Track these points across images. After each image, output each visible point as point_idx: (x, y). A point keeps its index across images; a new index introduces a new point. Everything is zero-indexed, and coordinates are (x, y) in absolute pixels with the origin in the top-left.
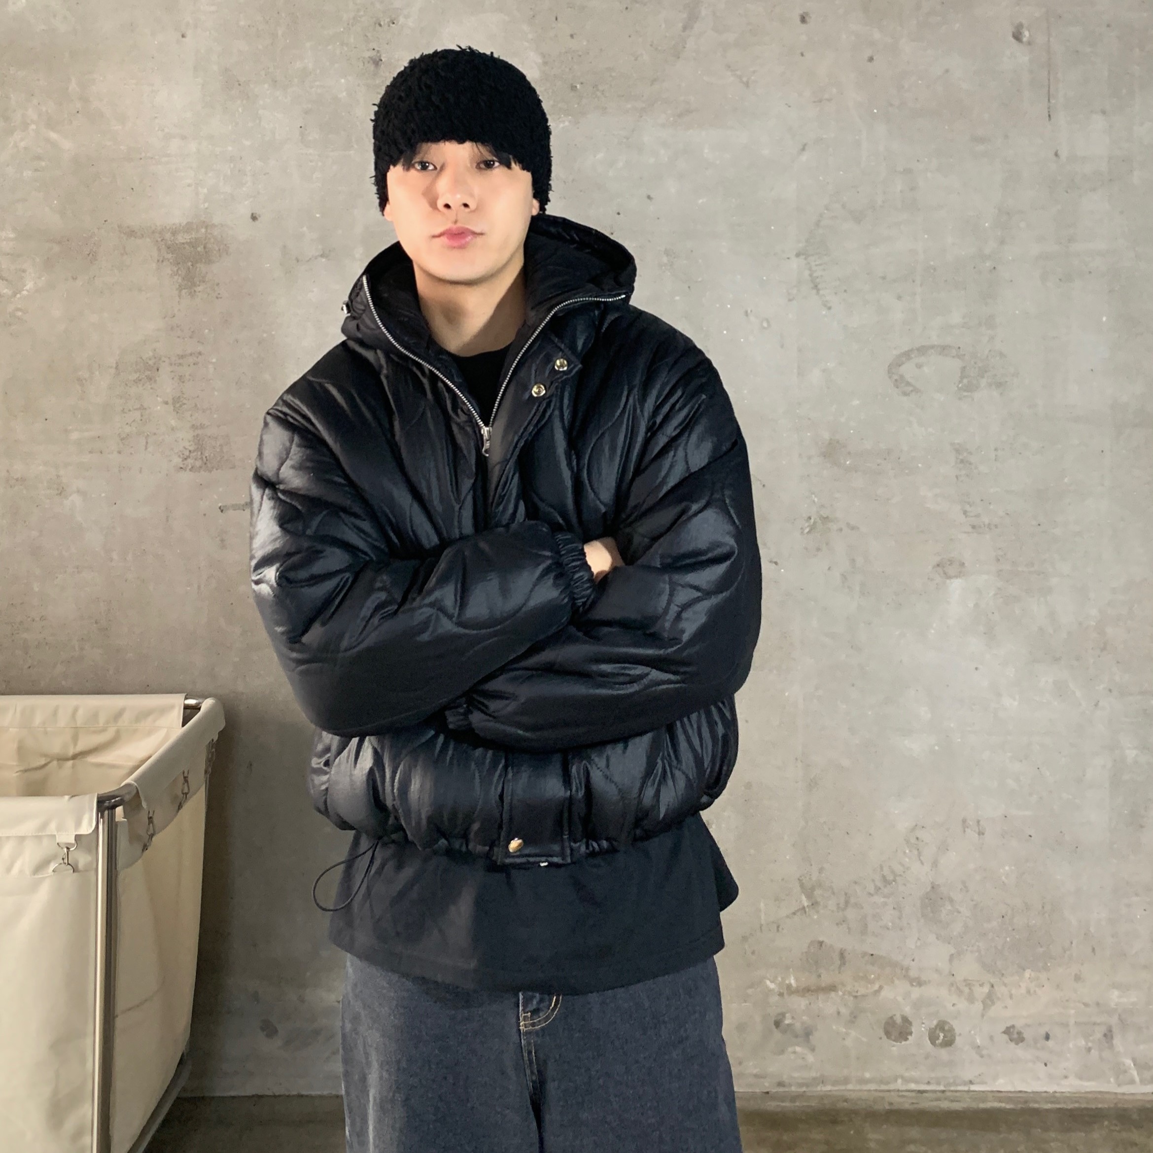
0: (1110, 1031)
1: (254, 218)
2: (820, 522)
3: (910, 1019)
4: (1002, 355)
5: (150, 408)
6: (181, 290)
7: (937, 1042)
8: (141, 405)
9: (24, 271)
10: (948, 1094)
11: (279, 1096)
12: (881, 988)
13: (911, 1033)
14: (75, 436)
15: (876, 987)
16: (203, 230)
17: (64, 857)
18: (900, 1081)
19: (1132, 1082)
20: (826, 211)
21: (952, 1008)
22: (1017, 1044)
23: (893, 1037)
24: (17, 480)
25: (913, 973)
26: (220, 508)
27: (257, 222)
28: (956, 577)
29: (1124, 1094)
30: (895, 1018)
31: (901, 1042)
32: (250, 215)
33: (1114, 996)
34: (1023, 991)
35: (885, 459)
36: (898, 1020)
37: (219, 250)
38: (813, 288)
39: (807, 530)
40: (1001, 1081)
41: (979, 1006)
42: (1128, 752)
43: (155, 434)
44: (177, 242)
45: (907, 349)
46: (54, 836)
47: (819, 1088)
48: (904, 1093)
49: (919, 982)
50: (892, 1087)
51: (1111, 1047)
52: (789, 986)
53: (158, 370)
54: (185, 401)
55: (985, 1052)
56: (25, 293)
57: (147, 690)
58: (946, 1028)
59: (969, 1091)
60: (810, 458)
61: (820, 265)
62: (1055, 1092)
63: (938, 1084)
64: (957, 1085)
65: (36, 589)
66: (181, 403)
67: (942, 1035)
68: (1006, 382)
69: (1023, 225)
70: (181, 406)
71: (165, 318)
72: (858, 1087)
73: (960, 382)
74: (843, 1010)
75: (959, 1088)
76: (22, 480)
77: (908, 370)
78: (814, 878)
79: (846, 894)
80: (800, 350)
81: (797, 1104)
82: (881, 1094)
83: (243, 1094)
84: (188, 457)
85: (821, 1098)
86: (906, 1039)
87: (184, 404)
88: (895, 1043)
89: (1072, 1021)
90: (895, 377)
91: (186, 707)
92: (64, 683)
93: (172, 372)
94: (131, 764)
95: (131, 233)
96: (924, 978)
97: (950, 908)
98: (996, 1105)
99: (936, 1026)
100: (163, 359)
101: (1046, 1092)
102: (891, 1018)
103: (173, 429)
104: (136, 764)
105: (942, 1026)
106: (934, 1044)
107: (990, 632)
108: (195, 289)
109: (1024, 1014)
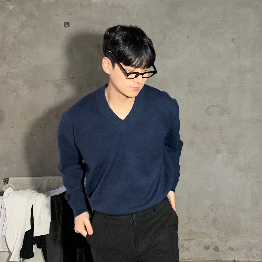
0: (251, 248)
2: (191, 142)
3: (210, 246)
4: (229, 107)
8: (49, 117)
9: (25, 89)
10: (217, 261)
14: (35, 124)
15: (203, 239)
16: (62, 80)
18: (207, 259)
19: (256, 259)
20: (193, 77)
21: (218, 243)
22: (232, 251)
23: (206, 249)
25: (210, 236)
27: (74, 79)
28: (219, 153)
29: (254, 261)
32: (72, 77)
33: (252, 241)
34: (233, 240)
35: (205, 129)
37: (66, 85)
38: (190, 93)
39: (188, 143)
40: (228, 258)
41: (224, 243)
42: (255, 190)
43: (52, 123)
44: (57, 83)
45: (209, 106)
47: (191, 260)
51: (251, 251)
52: (184, 239)
53: (52, 110)
55: (225, 252)
56: (25, 94)
59: (222, 261)
60: (189, 128)
61: (191, 88)
62: (240, 261)
63: (215, 259)
64: (219, 259)
67: (216, 249)
68: (230, 113)
69: (233, 80)
70: (57, 118)
71: (54, 99)
72: (199, 260)
73: (220, 113)
74: (196, 244)
77: (209, 110)
78: (190, 216)
79: (196, 220)
80: (187, 106)
86: (209, 250)
89: (243, 246)
90: (207, 112)
93: (55, 110)
95: (47, 81)
96: (213, 237)
97: (218, 222)
102: (206, 245)
103: (56, 122)
105: (216, 247)
106: (215, 251)
107: (226, 165)
108: (61, 93)
109: (233, 244)
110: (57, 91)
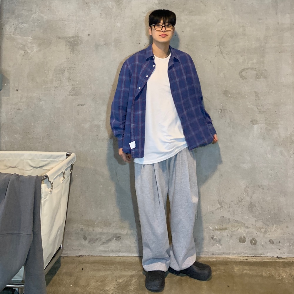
2: (223, 110)
3: (245, 237)
4: (266, 70)
5: (62, 80)
6: (71, 52)
8: (60, 79)
10: (255, 257)
11: (87, 256)
12: (238, 229)
13: (246, 241)
16: (76, 38)
18: (243, 254)
20: (224, 35)
21: (256, 234)
22: (272, 244)
23: (241, 242)
24: (29, 97)
25: (246, 225)
26: (78, 105)
27: (89, 36)
32: (88, 34)
34: (273, 230)
35: (238, 95)
37: (80, 43)
38: (221, 54)
39: (220, 112)
40: (268, 254)
41: (262, 234)
43: (63, 87)
44: (70, 40)
45: (243, 68)
47: (223, 255)
48: (244, 257)
49: (248, 228)
50: (241, 255)
52: (215, 228)
53: (64, 71)
55: (264, 246)
58: (255, 240)
59: (260, 257)
60: (220, 94)
61: (223, 48)
62: (282, 257)
63: (253, 254)
64: (258, 255)
65: (32, 124)
67: (253, 242)
68: (267, 77)
69: (270, 39)
70: (70, 80)
71: (66, 59)
72: (233, 255)
73: (256, 77)
77: (244, 73)
78: (222, 200)
79: (229, 204)
80: (218, 68)
81: (217, 259)
82: (238, 257)
83: (78, 255)
84: (71, 92)
85: (223, 258)
86: (245, 243)
88: (242, 244)
89: (286, 238)
90: (241, 75)
91: (67, 155)
93: (68, 71)
95: (60, 38)
96: (249, 226)
97: (255, 208)
98: (267, 260)
100: (66, 68)
101: (280, 257)
102: (241, 237)
103: (67, 85)
105: (253, 239)
106: (251, 244)
107: (264, 138)
108: (74, 52)
109: (274, 236)
110: (70, 49)
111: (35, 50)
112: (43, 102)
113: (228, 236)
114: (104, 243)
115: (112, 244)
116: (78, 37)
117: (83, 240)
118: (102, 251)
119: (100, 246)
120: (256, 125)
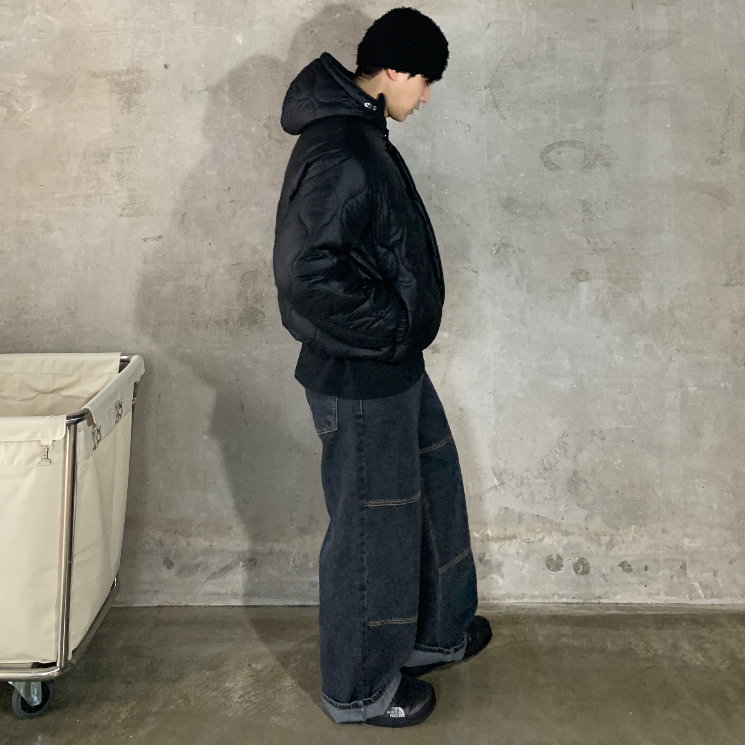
0: (685, 564)
1: (166, 67)
2: (502, 247)
3: (562, 557)
4: (608, 147)
5: (103, 179)
6: (123, 109)
7: (578, 571)
8: (98, 177)
9: (31, 97)
10: (587, 605)
11: (174, 606)
12: (544, 537)
13: (562, 566)
14: (57, 196)
15: (541, 536)
16: (136, 74)
17: (45, 454)
18: (556, 597)
19: (699, 597)
20: (502, 63)
21: (587, 549)
22: (628, 573)
23: (551, 568)
24: (23, 222)
25: (563, 528)
26: (144, 239)
27: (168, 69)
28: (584, 281)
29: (694, 605)
30: (552, 556)
31: (556, 572)
32: (164, 66)
33: (686, 541)
34: (631, 538)
35: (540, 209)
36: (554, 557)
37: (145, 86)
38: (494, 107)
39: (494, 252)
40: (619, 597)
41: (604, 548)
42: (690, 389)
43: (105, 194)
44: (121, 80)
45: (550, 143)
46: (39, 442)
47: (507, 602)
48: (558, 605)
49: (567, 534)
50: (552, 600)
51: (686, 574)
52: (488, 535)
53: (108, 156)
54: (124, 175)
55: (608, 578)
56: (31, 110)
57: (98, 350)
58: (584, 562)
59: (599, 603)
60: (495, 208)
61: (499, 93)
62: (652, 604)
63: (580, 599)
64: (591, 599)
65: (33, 288)
66: (121, 176)
67: (581, 567)
68: (612, 163)
69: (618, 70)
70: (121, 178)
71: (113, 126)
72: (531, 601)
73: (584, 163)
74: (521, 551)
75: (593, 601)
76: (26, 222)
77: (552, 155)
78: (502, 466)
79: (521, 477)
80: (488, 143)
81: (494, 611)
82: (545, 605)
83: (151, 605)
84: (126, 208)
85: (508, 607)
86: (560, 570)
87: (124, 177)
88: (553, 572)
89: (661, 558)
90: (545, 159)
91: (122, 361)
92: (48, 345)
93: (116, 157)
94: (87, 396)
95: (94, 75)
96: (570, 530)
97: (584, 486)
98: (617, 612)
99: (578, 561)
100: (112, 150)
101: (647, 604)
102: (550, 556)
103: (117, 192)
104: (91, 396)
105: (582, 561)
106: (577, 573)
107: (605, 315)
108: (131, 109)
109: (632, 554)
110: (122, 102)
111: (34, 106)
112: (56, 234)
113: (518, 553)
114: (215, 574)
115: (235, 577)
116: (140, 71)
117: (164, 568)
118: (211, 594)
119: (205, 582)
120: (586, 283)
